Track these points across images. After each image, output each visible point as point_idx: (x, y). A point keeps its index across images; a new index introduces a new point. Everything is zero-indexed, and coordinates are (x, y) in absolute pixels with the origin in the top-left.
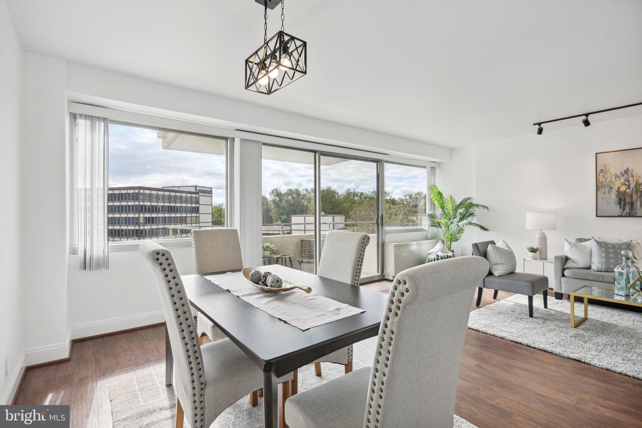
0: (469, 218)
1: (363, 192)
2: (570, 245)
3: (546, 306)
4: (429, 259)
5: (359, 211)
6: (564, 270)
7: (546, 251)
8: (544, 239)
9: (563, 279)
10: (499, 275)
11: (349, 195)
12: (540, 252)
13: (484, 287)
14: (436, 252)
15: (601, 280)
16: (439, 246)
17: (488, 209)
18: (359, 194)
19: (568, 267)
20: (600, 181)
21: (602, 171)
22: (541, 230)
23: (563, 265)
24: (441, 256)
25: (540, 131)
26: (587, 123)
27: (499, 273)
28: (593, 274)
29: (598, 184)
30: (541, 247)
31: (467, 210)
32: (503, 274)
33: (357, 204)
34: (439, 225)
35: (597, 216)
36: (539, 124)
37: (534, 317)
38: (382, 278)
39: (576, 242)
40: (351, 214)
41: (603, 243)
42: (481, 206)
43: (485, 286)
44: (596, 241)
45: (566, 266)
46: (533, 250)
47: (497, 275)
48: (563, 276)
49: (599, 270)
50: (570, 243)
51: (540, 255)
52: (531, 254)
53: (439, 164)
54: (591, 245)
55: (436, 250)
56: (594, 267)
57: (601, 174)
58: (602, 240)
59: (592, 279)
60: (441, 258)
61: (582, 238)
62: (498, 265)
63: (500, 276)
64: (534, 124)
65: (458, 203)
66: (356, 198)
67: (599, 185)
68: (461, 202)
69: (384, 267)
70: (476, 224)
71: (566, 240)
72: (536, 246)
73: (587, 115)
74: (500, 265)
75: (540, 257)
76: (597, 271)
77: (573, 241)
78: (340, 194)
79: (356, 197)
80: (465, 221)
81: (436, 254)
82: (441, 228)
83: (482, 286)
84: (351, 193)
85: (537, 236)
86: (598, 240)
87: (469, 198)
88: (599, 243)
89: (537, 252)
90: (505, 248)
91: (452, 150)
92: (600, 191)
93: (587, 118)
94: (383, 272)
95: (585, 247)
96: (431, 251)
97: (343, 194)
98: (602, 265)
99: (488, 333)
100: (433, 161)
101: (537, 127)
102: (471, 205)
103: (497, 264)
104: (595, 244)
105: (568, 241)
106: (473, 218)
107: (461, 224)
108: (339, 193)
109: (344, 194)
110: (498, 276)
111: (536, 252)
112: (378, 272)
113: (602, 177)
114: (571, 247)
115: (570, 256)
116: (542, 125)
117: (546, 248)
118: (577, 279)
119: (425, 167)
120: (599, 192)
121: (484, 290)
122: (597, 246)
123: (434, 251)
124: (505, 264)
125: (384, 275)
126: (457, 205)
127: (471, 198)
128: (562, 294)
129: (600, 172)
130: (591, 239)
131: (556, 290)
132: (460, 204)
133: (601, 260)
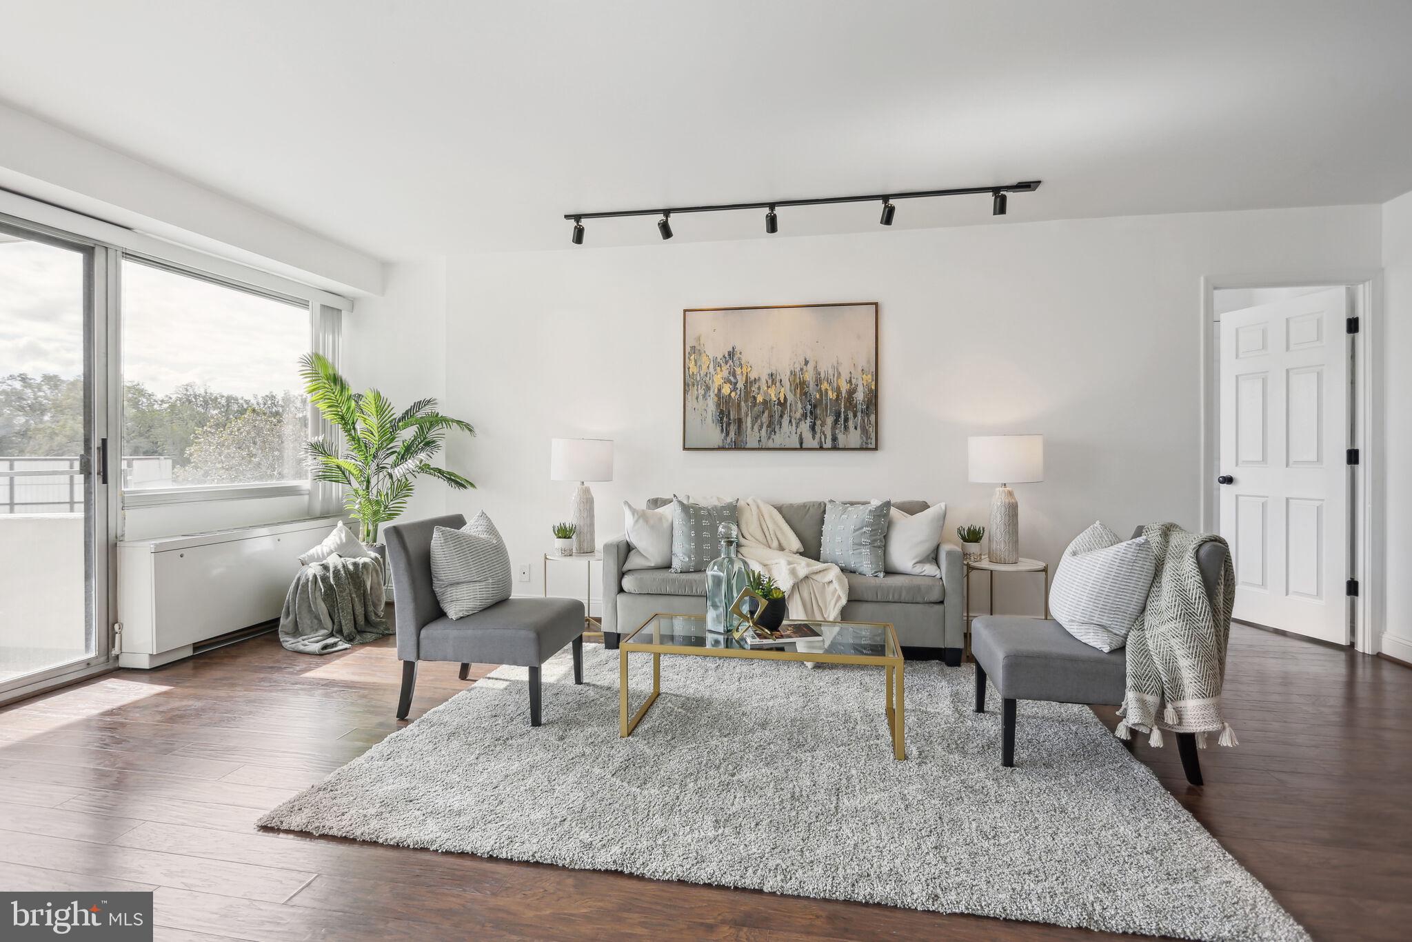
0: (422, 456)
1: (235, 394)
2: (633, 515)
3: (579, 680)
4: (299, 579)
5: (218, 444)
6: (622, 575)
7: (592, 533)
8: (587, 503)
9: (621, 599)
10: (461, 615)
11: (190, 402)
12: (579, 535)
13: (418, 658)
14: (326, 555)
15: (688, 592)
16: (337, 535)
17: (470, 430)
18: (223, 401)
19: (630, 569)
20: (691, 373)
21: (693, 348)
22: (583, 483)
23: (622, 563)
24: (335, 567)
25: (579, 237)
26: (666, 232)
27: (461, 611)
28: (674, 581)
29: (687, 377)
30: (582, 524)
31: (423, 432)
32: (471, 613)
33: (210, 427)
34: (342, 475)
35: (685, 449)
36: (577, 218)
37: (545, 724)
38: (110, 666)
39: (649, 508)
40: (191, 455)
41: (692, 508)
42: (453, 421)
43: (421, 655)
44: (681, 503)
45: (627, 566)
46: (564, 533)
47: (454, 617)
48: (621, 590)
49: (684, 570)
50: (634, 511)
51: (580, 543)
52: (560, 543)
53: (352, 302)
54: (671, 513)
55: (326, 550)
56: (676, 564)
57: (692, 357)
58: (691, 501)
59: (672, 592)
60: (334, 572)
61: (658, 498)
62: (460, 587)
63: (461, 618)
64: (567, 217)
65: (398, 415)
66: (211, 411)
67: (689, 381)
68: (407, 412)
69: (116, 627)
70: (440, 471)
71: (626, 503)
72: (570, 519)
73: (667, 212)
74: (465, 586)
75: (580, 548)
76: (681, 572)
77: (642, 505)
78: (160, 396)
79: (214, 408)
80: (411, 464)
81: (324, 562)
82: (350, 484)
83: (412, 658)
84: (196, 395)
85: (574, 496)
86: (685, 502)
87: (429, 401)
88: (685, 508)
89: (574, 537)
90: (482, 536)
91: (385, 267)
92: (689, 393)
93: (667, 219)
94: (114, 646)
95: (660, 519)
96: (312, 551)
97: (171, 398)
98: (690, 558)
99: (381, 841)
100: (330, 289)
101: (572, 223)
102: (437, 420)
103: (458, 583)
104: (679, 510)
105: (630, 506)
106: (431, 455)
107: (400, 470)
108: (155, 393)
109: (174, 397)
110: (457, 620)
111: (569, 538)
112: (87, 647)
113: (693, 362)
114: (635, 519)
115: (634, 541)
116: (584, 222)
117: (592, 525)
118: (646, 597)
119: (304, 304)
120: (689, 397)
121: (420, 666)
122: (683, 515)
123: (320, 553)
124: (479, 581)
125: (117, 657)
126: (395, 419)
127: (435, 400)
128: (619, 635)
129: (691, 352)
130: (671, 501)
131: (606, 626)
132: (403, 418)
133: (687, 546)
